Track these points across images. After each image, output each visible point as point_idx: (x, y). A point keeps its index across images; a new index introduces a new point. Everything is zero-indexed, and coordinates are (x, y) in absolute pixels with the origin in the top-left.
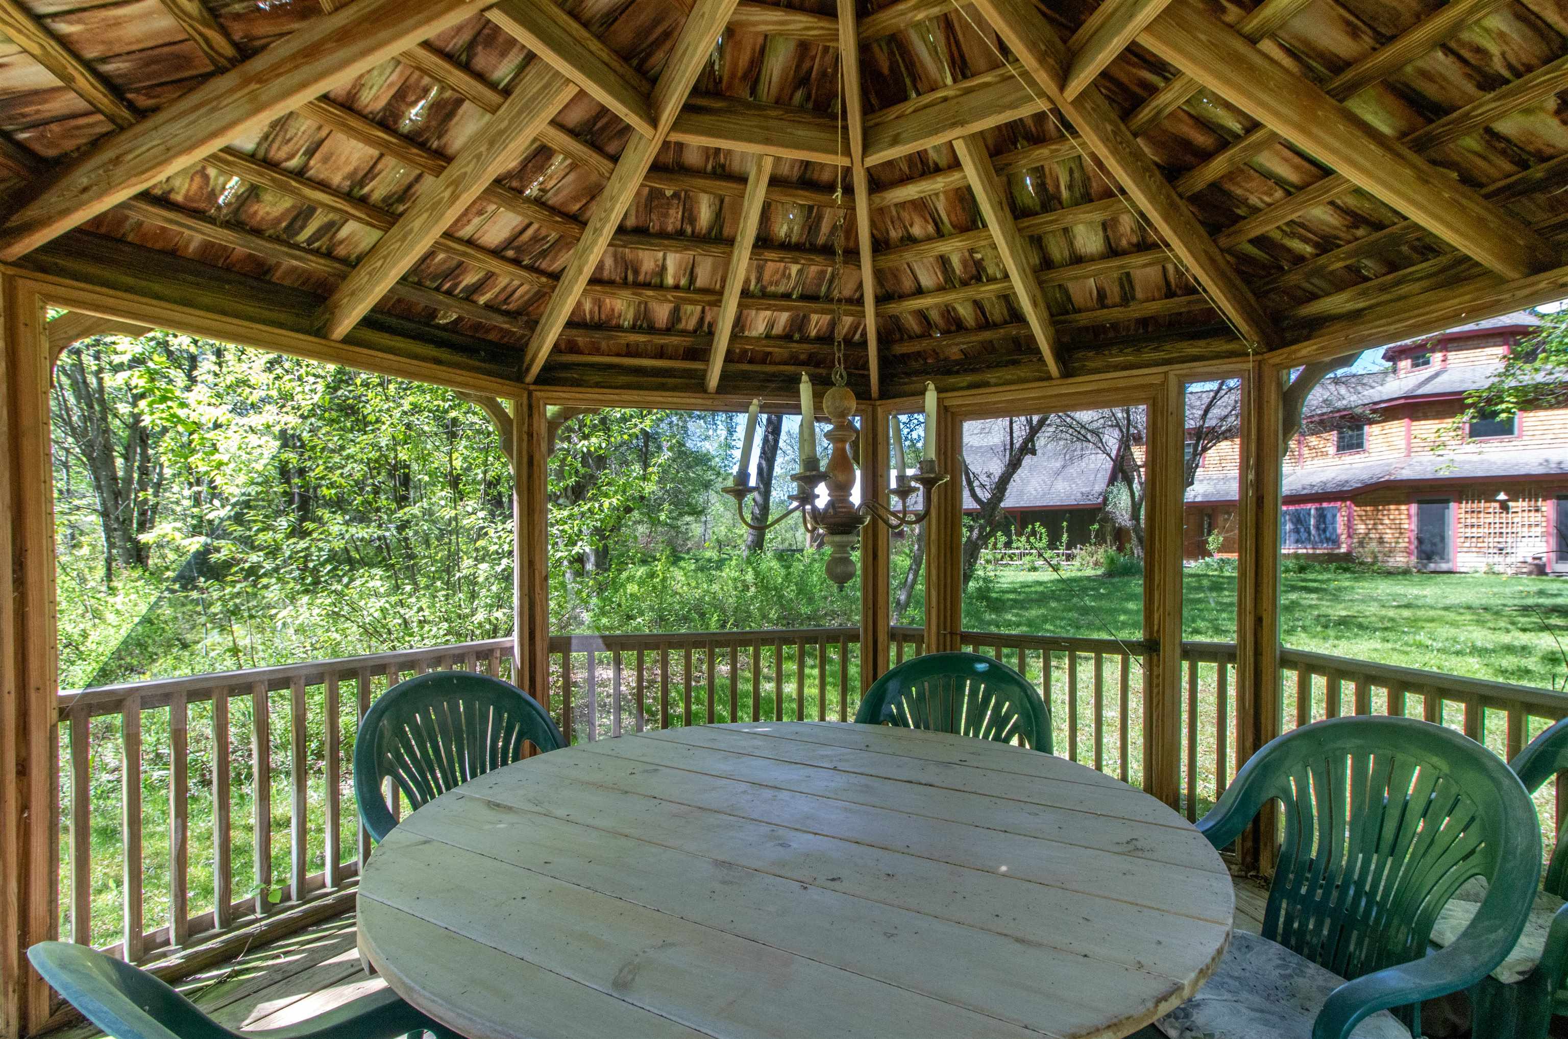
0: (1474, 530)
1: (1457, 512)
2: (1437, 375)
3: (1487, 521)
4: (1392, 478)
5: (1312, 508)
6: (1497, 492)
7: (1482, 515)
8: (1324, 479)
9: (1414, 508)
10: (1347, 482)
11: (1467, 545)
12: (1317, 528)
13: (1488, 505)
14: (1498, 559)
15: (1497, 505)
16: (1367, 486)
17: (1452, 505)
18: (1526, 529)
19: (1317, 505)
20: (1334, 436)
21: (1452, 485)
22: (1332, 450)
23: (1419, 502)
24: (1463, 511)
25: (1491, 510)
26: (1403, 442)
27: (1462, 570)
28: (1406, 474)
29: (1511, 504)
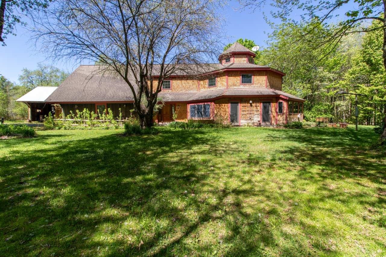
0: (244, 112)
1: (240, 106)
2: (232, 64)
3: (248, 109)
4: (224, 94)
5: (202, 104)
6: (250, 100)
7: (246, 108)
8: (205, 95)
9: (229, 105)
10: (211, 96)
11: (243, 117)
12: (204, 111)
13: (247, 104)
14: (250, 121)
15: (249, 104)
16: (217, 97)
17: (239, 104)
18: (256, 112)
19: (204, 103)
20: (207, 81)
21: (239, 98)
22: (207, 86)
23: (231, 103)
24: (241, 106)
25: (248, 106)
26: (226, 83)
27: (242, 125)
28: (227, 94)
29: (253, 104)
